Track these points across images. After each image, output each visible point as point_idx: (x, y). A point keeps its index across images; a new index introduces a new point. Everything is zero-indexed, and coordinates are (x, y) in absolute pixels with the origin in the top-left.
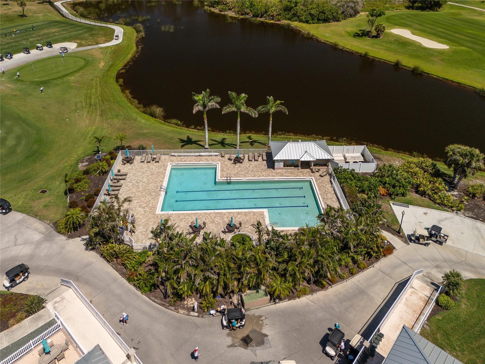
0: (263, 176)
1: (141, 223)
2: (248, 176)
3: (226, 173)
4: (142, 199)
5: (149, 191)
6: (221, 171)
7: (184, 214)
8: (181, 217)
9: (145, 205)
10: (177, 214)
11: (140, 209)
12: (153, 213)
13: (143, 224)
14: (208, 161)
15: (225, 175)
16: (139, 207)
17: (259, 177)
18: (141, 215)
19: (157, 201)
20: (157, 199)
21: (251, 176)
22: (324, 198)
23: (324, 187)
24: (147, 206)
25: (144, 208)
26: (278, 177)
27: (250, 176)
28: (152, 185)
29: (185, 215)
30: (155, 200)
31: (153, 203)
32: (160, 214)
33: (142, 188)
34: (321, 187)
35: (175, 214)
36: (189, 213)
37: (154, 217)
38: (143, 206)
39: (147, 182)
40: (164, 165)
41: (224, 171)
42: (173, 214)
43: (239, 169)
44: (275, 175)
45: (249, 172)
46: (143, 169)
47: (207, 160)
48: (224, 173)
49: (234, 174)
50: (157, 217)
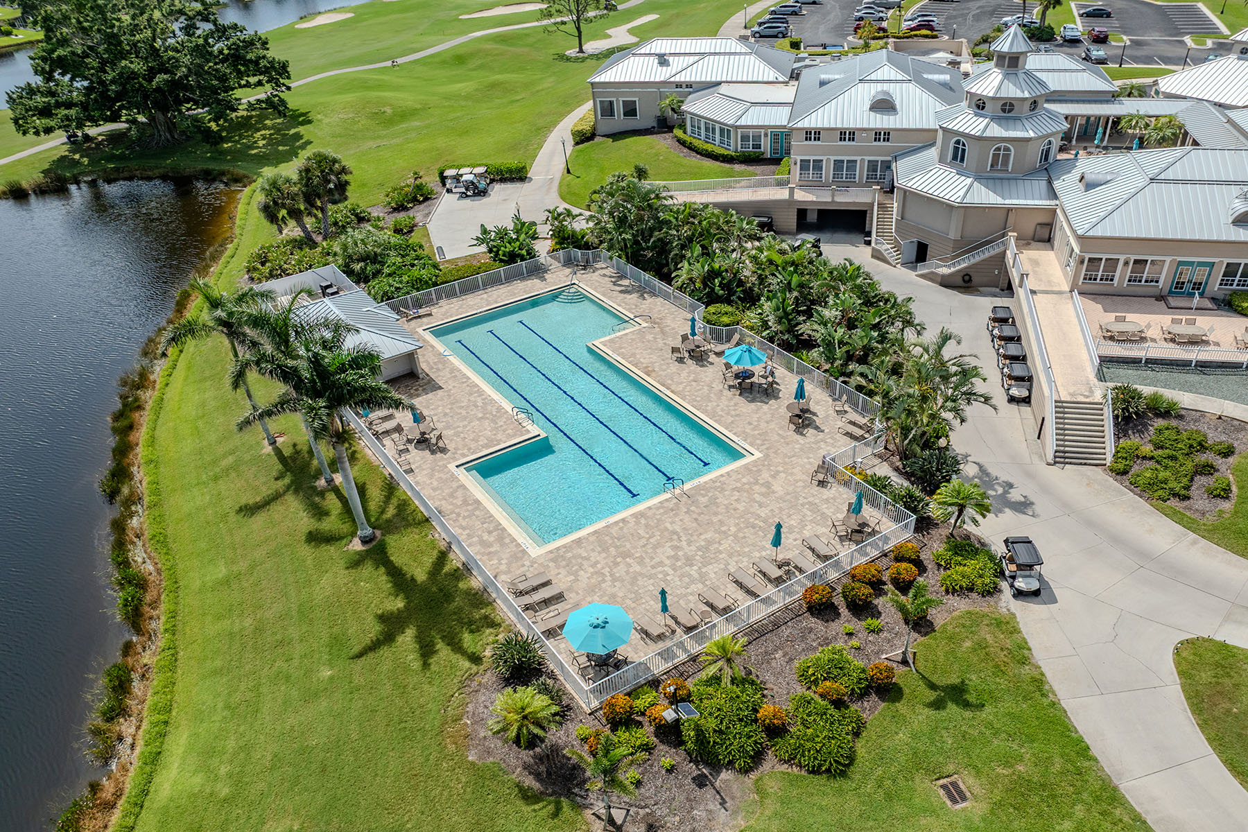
1: (812, 460)
4: (741, 507)
5: (700, 514)
9: (757, 488)
11: (777, 487)
13: (811, 456)
16: (774, 492)
19: (722, 479)
24: (756, 483)
25: (767, 485)
28: (671, 523)
31: (736, 481)
33: (703, 537)
37: (775, 453)
38: (764, 490)
39: (668, 545)
50: (768, 449)
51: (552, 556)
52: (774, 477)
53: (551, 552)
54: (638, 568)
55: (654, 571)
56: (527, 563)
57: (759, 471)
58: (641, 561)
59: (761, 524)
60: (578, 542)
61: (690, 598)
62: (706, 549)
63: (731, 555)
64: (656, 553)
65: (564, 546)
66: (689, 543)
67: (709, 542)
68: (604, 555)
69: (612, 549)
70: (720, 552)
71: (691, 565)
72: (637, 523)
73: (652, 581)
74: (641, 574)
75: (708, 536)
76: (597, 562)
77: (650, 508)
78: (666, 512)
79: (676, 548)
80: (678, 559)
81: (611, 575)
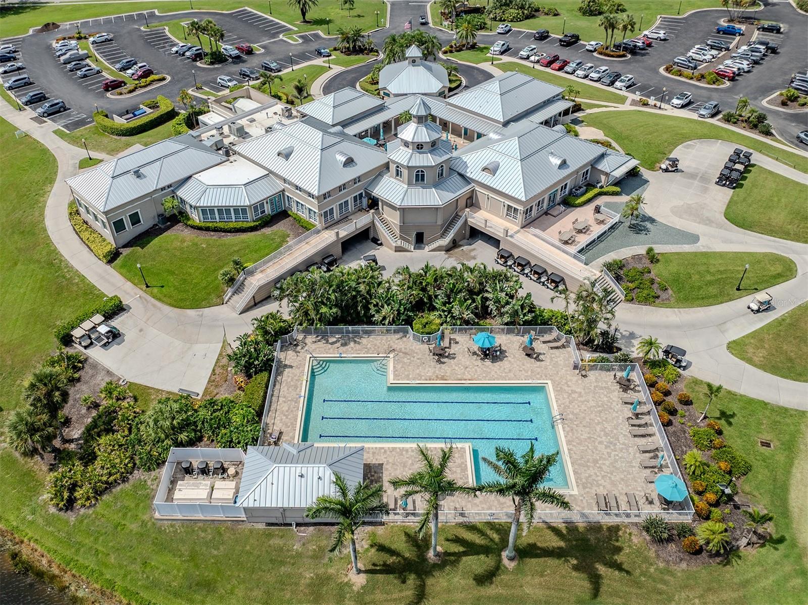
4: (583, 407)
5: (581, 423)
8: (511, 375)
9: (573, 395)
11: (578, 390)
16: (581, 393)
18: (571, 380)
19: (559, 402)
20: (561, 406)
24: (570, 394)
25: (574, 392)
28: (582, 435)
30: (564, 404)
31: (564, 398)
37: (550, 376)
38: (577, 395)
39: (596, 444)
40: (584, 488)
41: (460, 465)
50: (546, 376)
51: (581, 486)
52: (568, 386)
53: (578, 486)
54: (607, 463)
55: (612, 458)
56: (581, 498)
57: (561, 388)
58: (605, 459)
59: (600, 408)
60: (575, 472)
61: (637, 455)
62: (606, 435)
63: (617, 429)
64: (600, 451)
65: (576, 480)
66: (599, 436)
67: (603, 430)
68: (591, 469)
69: (589, 464)
70: (612, 431)
71: (615, 444)
72: (574, 446)
73: (619, 462)
74: (611, 463)
75: (598, 429)
76: (596, 474)
77: (565, 437)
78: (573, 434)
79: (600, 443)
80: (609, 447)
81: (608, 473)
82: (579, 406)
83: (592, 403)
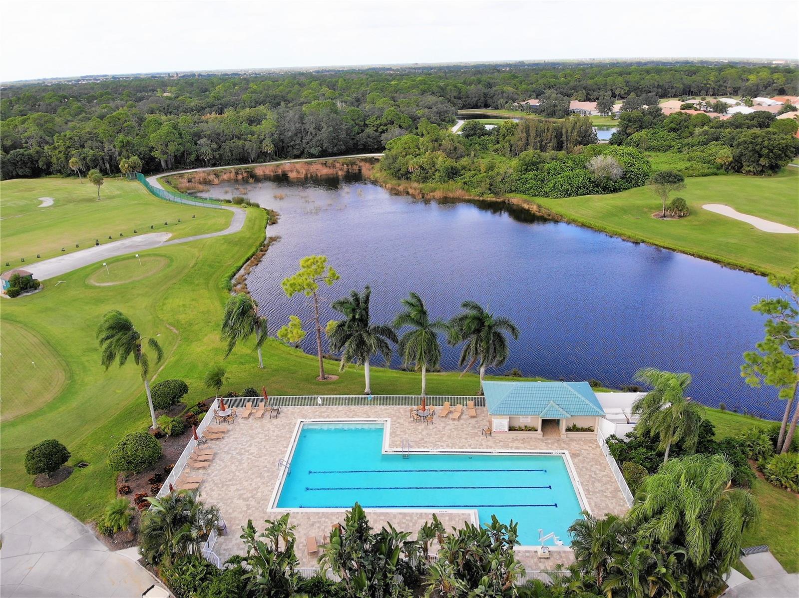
0: (470, 446)
1: (239, 527)
2: (442, 446)
3: (401, 438)
4: (246, 484)
5: (259, 469)
6: (391, 435)
7: (319, 513)
8: (312, 520)
9: (249, 495)
10: (306, 513)
11: (239, 502)
12: (263, 509)
14: (369, 417)
15: (398, 443)
16: (239, 499)
17: (462, 447)
18: (241, 513)
19: (270, 488)
20: (272, 484)
21: (448, 446)
22: (588, 490)
23: (587, 469)
24: (252, 497)
25: (246, 500)
26: (499, 448)
27: (445, 445)
28: (266, 459)
29: (320, 515)
30: (267, 486)
31: (263, 492)
32: (274, 513)
33: (246, 464)
34: (581, 470)
35: (302, 513)
36: (327, 513)
37: (263, 517)
38: (245, 496)
39: (256, 453)
40: (290, 423)
41: (397, 435)
42: (298, 513)
43: (424, 433)
44: (494, 446)
45: (444, 439)
46: (252, 430)
47: (368, 415)
48: (396, 439)
49: (416, 441)
50: (269, 517)
51: (293, 424)
52: (248, 505)
54: (256, 440)
55: (249, 443)
56: (297, 417)
57: (259, 503)
59: (227, 483)
60: (291, 432)
62: (240, 461)
63: (225, 465)
64: (257, 448)
65: (294, 428)
66: (249, 459)
67: (241, 464)
68: (275, 435)
69: (275, 438)
70: (232, 464)
71: (237, 453)
72: (280, 451)
82: (251, 484)
83: (233, 488)
